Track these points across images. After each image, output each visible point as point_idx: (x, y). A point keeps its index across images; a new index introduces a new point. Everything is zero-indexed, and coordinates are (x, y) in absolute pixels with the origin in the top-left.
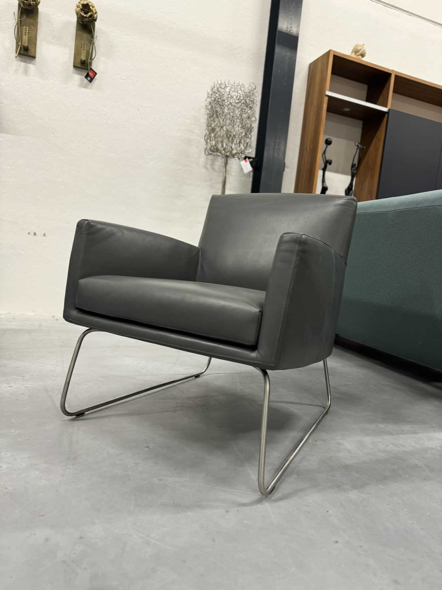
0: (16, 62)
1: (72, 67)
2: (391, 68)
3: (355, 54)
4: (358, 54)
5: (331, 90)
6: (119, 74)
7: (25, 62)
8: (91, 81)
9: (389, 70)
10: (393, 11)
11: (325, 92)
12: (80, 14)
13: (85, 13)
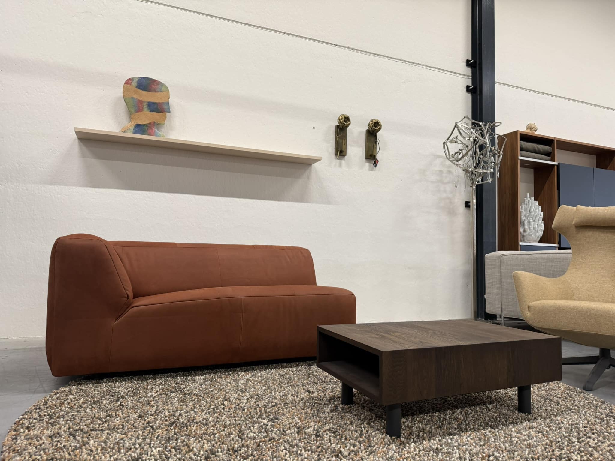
0: (334, 160)
1: (364, 159)
2: (554, 136)
3: (530, 130)
4: (532, 130)
5: (521, 156)
6: (390, 160)
7: (340, 159)
8: (376, 166)
9: (553, 137)
10: (542, 95)
11: (518, 157)
12: (374, 128)
13: (376, 127)
